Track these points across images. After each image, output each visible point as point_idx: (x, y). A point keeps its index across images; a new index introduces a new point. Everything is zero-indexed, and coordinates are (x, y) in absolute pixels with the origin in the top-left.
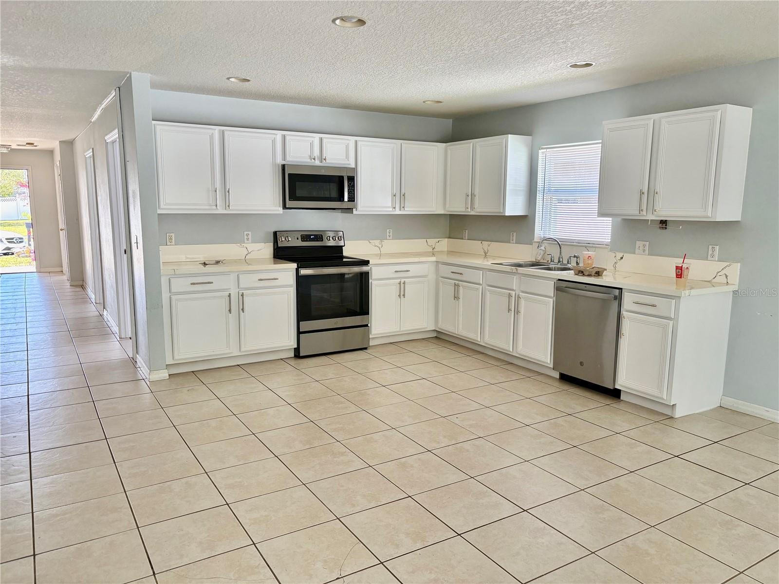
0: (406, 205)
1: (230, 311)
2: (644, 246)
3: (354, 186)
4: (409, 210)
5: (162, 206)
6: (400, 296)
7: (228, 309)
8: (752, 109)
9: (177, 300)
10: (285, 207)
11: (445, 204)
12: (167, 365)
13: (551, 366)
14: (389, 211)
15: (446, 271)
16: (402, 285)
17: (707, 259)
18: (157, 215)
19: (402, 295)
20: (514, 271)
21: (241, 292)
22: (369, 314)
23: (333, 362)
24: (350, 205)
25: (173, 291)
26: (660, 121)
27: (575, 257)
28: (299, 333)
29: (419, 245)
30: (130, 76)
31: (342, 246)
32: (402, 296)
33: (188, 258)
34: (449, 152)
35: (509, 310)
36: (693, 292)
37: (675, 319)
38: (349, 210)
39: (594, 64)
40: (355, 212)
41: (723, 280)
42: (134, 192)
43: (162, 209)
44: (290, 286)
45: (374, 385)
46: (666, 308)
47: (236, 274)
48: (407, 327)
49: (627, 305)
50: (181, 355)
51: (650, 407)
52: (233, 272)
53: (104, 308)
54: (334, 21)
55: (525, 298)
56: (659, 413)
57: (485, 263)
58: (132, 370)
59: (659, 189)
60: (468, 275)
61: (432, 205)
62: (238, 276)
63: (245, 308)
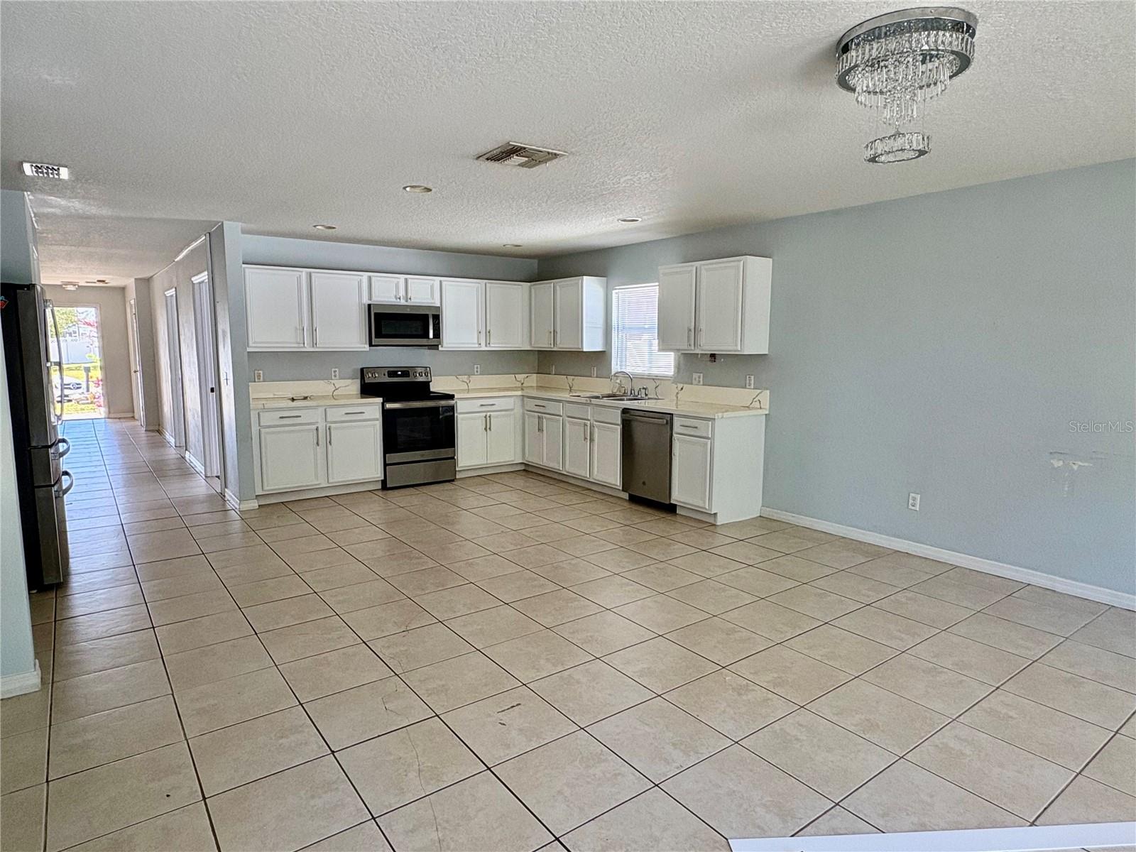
0: (492, 341)
1: (318, 444)
2: (699, 377)
3: (439, 323)
4: (495, 346)
5: (251, 344)
6: (486, 429)
7: (315, 442)
8: (771, 260)
9: (266, 433)
10: (371, 345)
11: (531, 344)
12: (256, 496)
13: (621, 488)
14: (475, 347)
15: (531, 404)
16: (488, 419)
17: (745, 387)
18: (246, 354)
19: (488, 428)
20: (589, 402)
21: (328, 425)
22: (454, 447)
23: (418, 492)
24: (435, 342)
25: (262, 424)
26: (700, 267)
27: (643, 388)
28: (385, 465)
29: (508, 380)
30: (222, 224)
31: (429, 382)
32: (488, 430)
33: (275, 395)
34: (533, 291)
35: (585, 439)
36: (725, 415)
37: (712, 439)
38: (435, 347)
39: (640, 220)
40: (440, 348)
41: (757, 405)
42: (224, 332)
43: (251, 347)
44: (377, 420)
45: (455, 509)
46: (705, 429)
47: (323, 408)
48: (494, 460)
49: (677, 428)
50: (271, 487)
51: (698, 518)
52: (321, 406)
53: (186, 450)
54: (405, 188)
55: (598, 427)
56: (705, 522)
57: (566, 396)
58: (221, 502)
59: (703, 326)
60: (551, 407)
61: (518, 341)
62: (325, 410)
63: (332, 441)
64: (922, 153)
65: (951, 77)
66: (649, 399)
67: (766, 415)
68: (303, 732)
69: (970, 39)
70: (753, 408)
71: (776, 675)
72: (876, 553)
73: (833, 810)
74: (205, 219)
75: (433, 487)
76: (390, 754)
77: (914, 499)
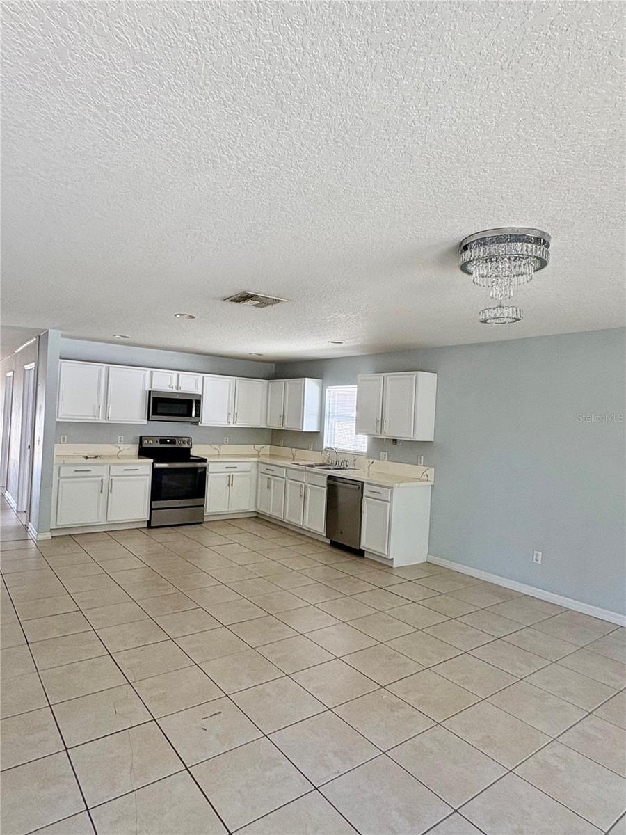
0: (238, 420)
1: (101, 491)
2: (385, 455)
3: (200, 406)
4: (239, 425)
5: (60, 416)
6: (229, 485)
8: (436, 375)
9: (63, 482)
10: (148, 420)
11: (266, 424)
12: (51, 529)
13: (325, 535)
14: (225, 424)
15: (263, 468)
16: (231, 477)
17: (417, 465)
18: (55, 422)
19: (230, 484)
20: (305, 470)
21: (111, 478)
22: (204, 497)
23: (174, 531)
24: (196, 420)
25: (61, 475)
26: (387, 377)
27: (345, 461)
28: (151, 509)
29: (249, 449)
30: (48, 332)
31: (190, 448)
33: (74, 453)
34: (270, 386)
35: (301, 496)
36: (401, 485)
37: (391, 502)
38: (196, 423)
39: (343, 342)
40: (200, 424)
41: (425, 478)
42: (41, 407)
43: (60, 418)
44: (148, 475)
45: (199, 546)
46: (386, 494)
47: (108, 466)
48: (234, 508)
49: (366, 493)
50: (63, 522)
51: (379, 561)
52: (107, 464)
53: (7, 489)
54: (176, 315)
55: (310, 488)
56: (384, 565)
57: (288, 463)
58: (24, 533)
59: (387, 419)
60: (277, 471)
61: (257, 421)
62: (110, 467)
63: (113, 489)
64: (517, 320)
65: (535, 271)
66: (349, 469)
67: (432, 486)
68: (47, 729)
69: (545, 249)
70: (423, 480)
71: (421, 695)
72: (508, 596)
73: (452, 816)
74: (35, 327)
75: (184, 527)
76: (112, 752)
77: (537, 555)
